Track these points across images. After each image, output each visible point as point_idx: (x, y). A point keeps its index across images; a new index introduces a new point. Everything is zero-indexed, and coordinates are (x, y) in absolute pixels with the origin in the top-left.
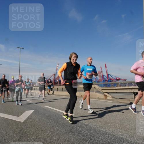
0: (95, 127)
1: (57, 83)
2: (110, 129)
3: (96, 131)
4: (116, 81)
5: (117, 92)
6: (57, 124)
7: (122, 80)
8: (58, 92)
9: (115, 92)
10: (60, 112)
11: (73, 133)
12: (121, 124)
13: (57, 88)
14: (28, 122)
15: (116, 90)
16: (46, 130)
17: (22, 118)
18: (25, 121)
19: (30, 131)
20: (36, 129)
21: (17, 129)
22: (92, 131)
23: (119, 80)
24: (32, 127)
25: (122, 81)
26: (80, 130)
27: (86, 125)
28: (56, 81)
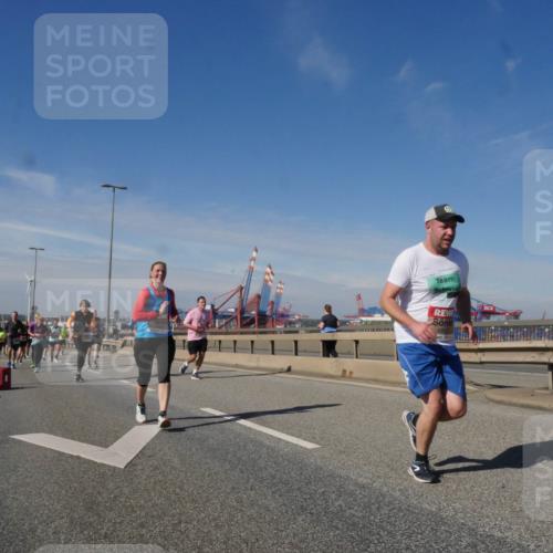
0: (398, 493)
1: (252, 321)
2: (457, 505)
3: (400, 510)
4: (480, 319)
5: (484, 359)
6: (252, 480)
7: (504, 314)
8: (255, 356)
9: (477, 360)
10: (260, 433)
11: (311, 514)
12: (500, 484)
13: (252, 342)
14: (140, 467)
15: (480, 354)
16: (208, 501)
17: (119, 454)
18: (131, 464)
19: (150, 504)
20: (173, 497)
21: (99, 493)
22: (385, 511)
23: (493, 313)
24: (158, 487)
25: (502, 318)
26: (340, 506)
27: (363, 487)
28: (246, 315)
